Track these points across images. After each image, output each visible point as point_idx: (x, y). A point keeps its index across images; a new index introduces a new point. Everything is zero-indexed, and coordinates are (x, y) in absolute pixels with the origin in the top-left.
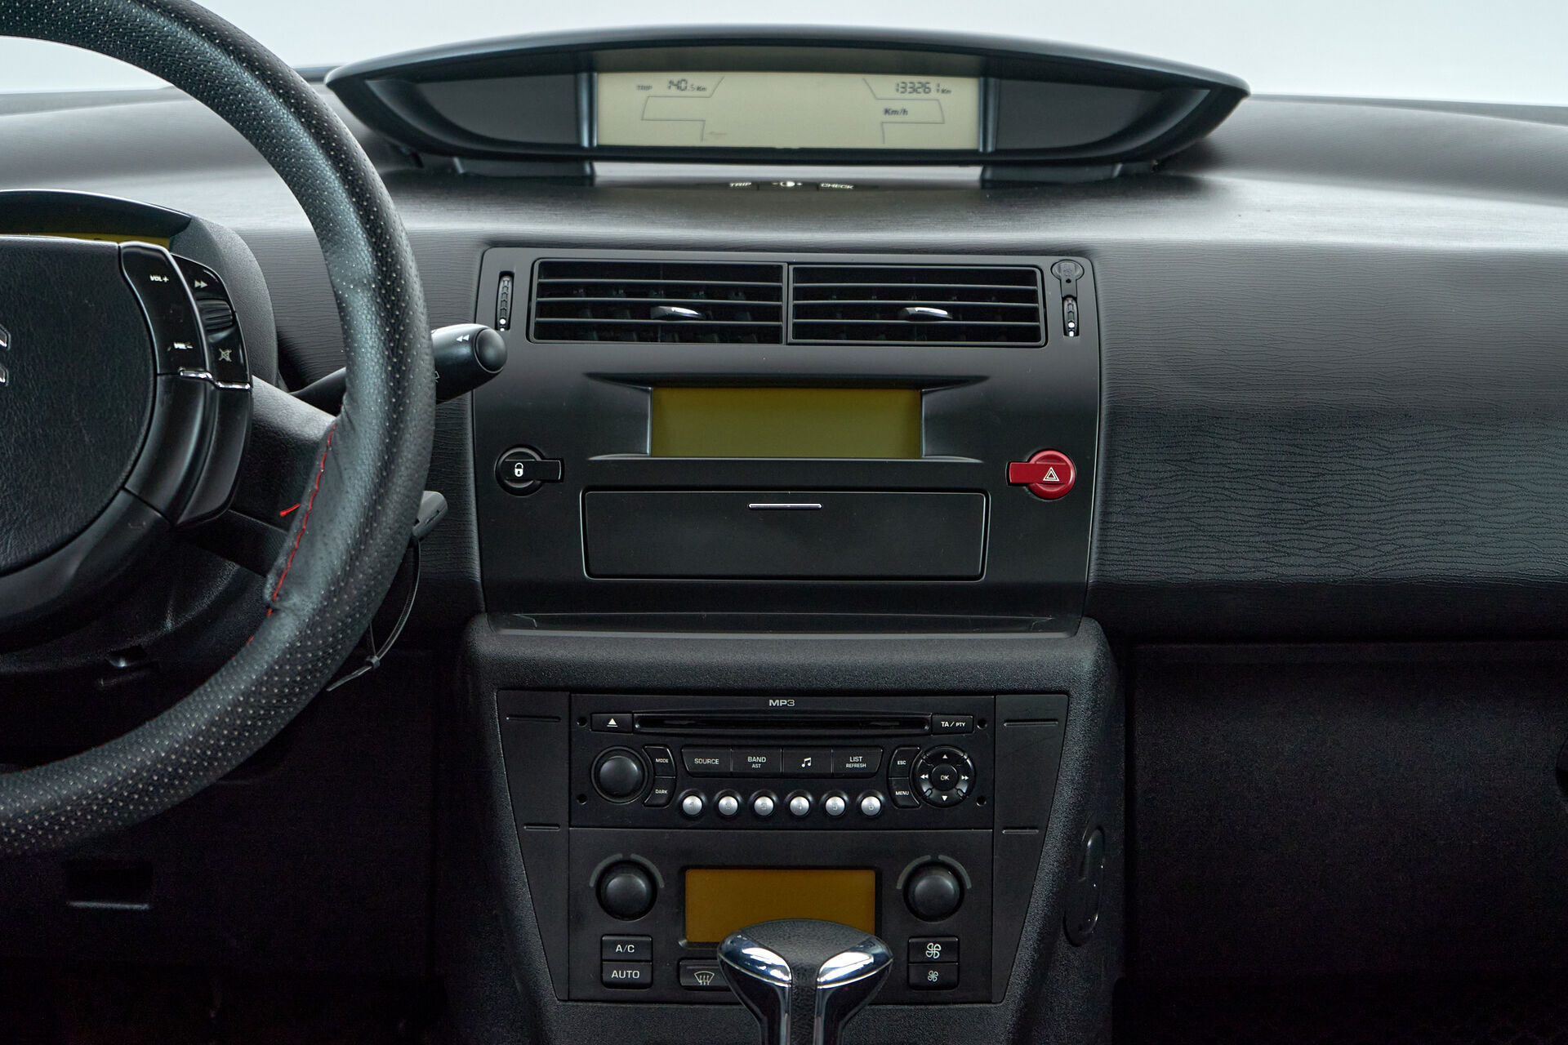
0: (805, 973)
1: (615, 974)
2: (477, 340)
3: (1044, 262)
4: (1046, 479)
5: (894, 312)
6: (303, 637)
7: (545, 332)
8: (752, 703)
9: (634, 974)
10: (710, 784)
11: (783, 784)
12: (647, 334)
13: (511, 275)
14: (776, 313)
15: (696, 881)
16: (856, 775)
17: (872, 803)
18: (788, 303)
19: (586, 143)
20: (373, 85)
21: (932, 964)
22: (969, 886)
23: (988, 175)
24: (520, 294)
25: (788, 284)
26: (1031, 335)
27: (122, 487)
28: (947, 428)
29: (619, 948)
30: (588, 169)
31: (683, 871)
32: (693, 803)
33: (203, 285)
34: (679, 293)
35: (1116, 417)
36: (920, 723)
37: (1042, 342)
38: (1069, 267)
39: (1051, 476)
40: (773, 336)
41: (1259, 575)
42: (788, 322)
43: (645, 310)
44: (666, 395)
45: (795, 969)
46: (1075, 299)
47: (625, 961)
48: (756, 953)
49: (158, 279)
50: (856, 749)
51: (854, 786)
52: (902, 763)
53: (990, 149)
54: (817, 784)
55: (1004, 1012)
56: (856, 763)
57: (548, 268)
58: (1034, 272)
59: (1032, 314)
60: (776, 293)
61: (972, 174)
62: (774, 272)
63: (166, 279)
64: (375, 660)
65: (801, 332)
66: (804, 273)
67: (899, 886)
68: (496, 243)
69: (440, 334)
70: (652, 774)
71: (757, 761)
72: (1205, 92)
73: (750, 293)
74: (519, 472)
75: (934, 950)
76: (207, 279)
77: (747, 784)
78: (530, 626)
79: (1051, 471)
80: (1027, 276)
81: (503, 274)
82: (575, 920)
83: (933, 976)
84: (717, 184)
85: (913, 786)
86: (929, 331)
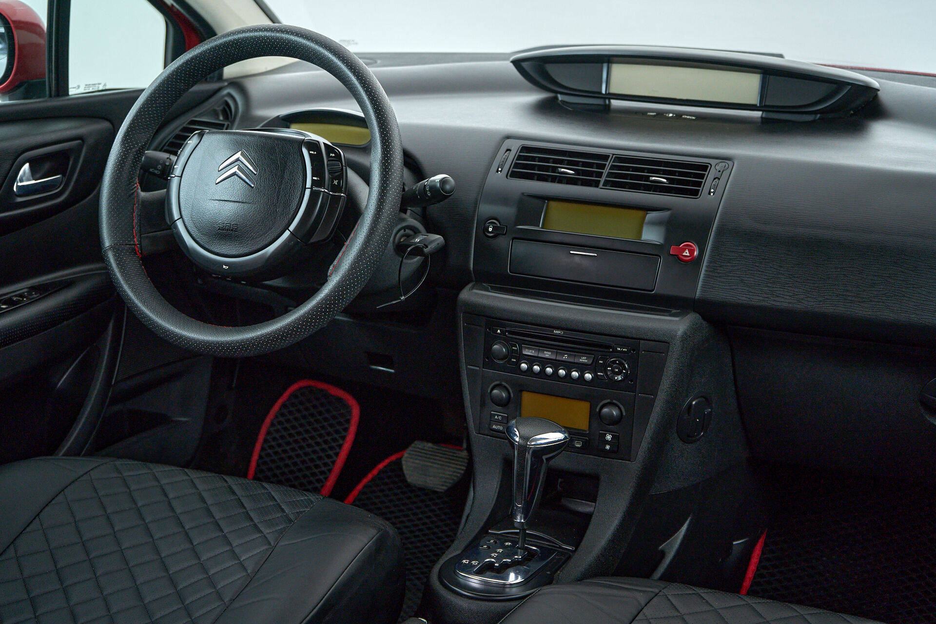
0: (525, 440)
1: (494, 427)
2: (444, 182)
3: (713, 162)
4: (684, 254)
7: (514, 175)
8: (546, 331)
9: (501, 428)
10: (532, 360)
11: (557, 364)
12: (553, 180)
13: (510, 150)
14: (600, 175)
15: (527, 397)
16: (583, 364)
17: (589, 376)
18: (606, 171)
19: (604, 91)
20: (524, 65)
21: (607, 442)
22: (624, 414)
23: (764, 116)
24: (510, 158)
25: (610, 163)
26: (695, 193)
27: (288, 229)
29: (496, 417)
30: (607, 102)
31: (521, 391)
32: (524, 366)
33: (333, 155)
35: (721, 231)
36: (609, 347)
37: (698, 197)
38: (721, 166)
39: (687, 253)
40: (596, 184)
41: (763, 304)
42: (603, 179)
43: (554, 169)
45: (521, 438)
46: (719, 179)
47: (498, 422)
49: (313, 152)
50: (584, 354)
51: (582, 368)
52: (602, 362)
53: (762, 105)
54: (570, 366)
55: (635, 466)
56: (584, 360)
57: (525, 149)
58: (707, 166)
59: (699, 184)
60: (603, 167)
61: (758, 114)
62: (605, 157)
63: (315, 153)
64: (403, 298)
65: (607, 184)
66: (619, 159)
67: (598, 410)
68: (512, 137)
70: (510, 353)
71: (548, 354)
72: (850, 87)
74: (490, 229)
75: (609, 437)
76: (335, 153)
77: (543, 362)
78: (487, 290)
79: (687, 251)
80: (703, 167)
81: (507, 150)
82: (483, 404)
83: (608, 447)
84: (643, 112)
85: (605, 371)
86: (658, 188)
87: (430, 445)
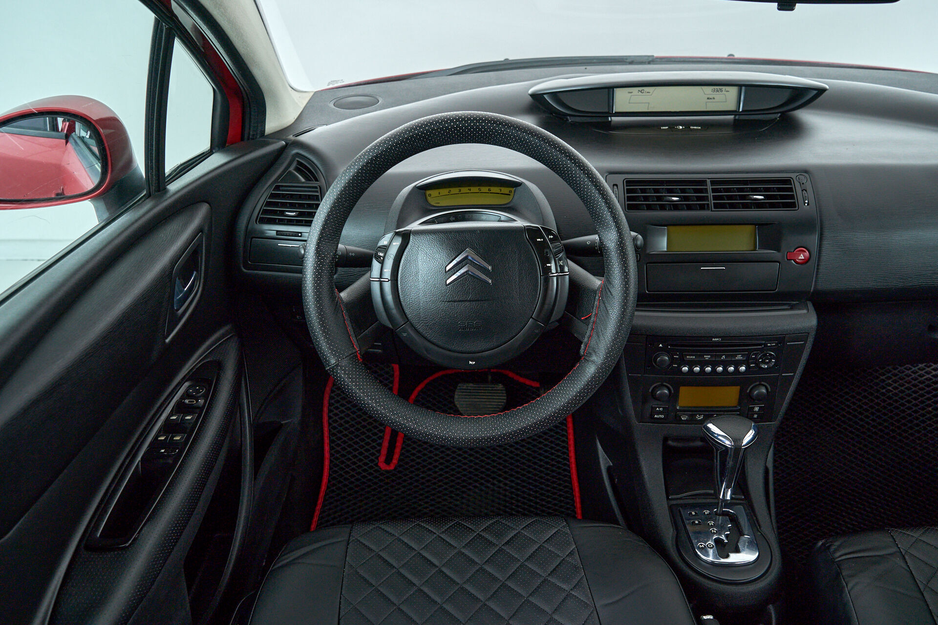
1: (656, 416)
3: (793, 176)
4: (800, 258)
5: (743, 197)
6: (598, 373)
7: (631, 207)
9: (663, 416)
10: (692, 364)
11: (715, 363)
12: (662, 208)
13: (617, 185)
14: (707, 199)
16: (738, 360)
17: (742, 368)
18: (710, 194)
19: (611, 112)
20: (545, 96)
21: (756, 413)
22: (770, 390)
23: (737, 117)
24: (620, 192)
25: (709, 187)
26: (792, 205)
27: (531, 317)
29: (658, 409)
30: (610, 119)
31: (679, 387)
32: (685, 369)
33: (552, 237)
34: (673, 191)
36: (761, 345)
37: (797, 208)
38: (802, 178)
40: (707, 208)
42: (711, 202)
43: (662, 198)
44: (672, 229)
46: (806, 191)
47: (659, 413)
48: (712, 428)
49: (540, 240)
50: (739, 353)
51: (738, 364)
52: (754, 356)
53: (741, 110)
54: (726, 363)
55: (775, 425)
56: (739, 357)
57: (629, 182)
58: (790, 180)
59: (793, 197)
62: (702, 182)
63: (542, 240)
65: (717, 206)
66: (713, 182)
67: (748, 391)
68: (610, 172)
70: (673, 361)
71: (707, 357)
72: (816, 92)
73: (696, 191)
75: (757, 409)
76: (553, 234)
77: (703, 363)
79: (802, 255)
80: (787, 181)
81: (614, 185)
82: (644, 401)
83: (756, 416)
85: (757, 363)
86: (759, 205)
87: (471, 385)
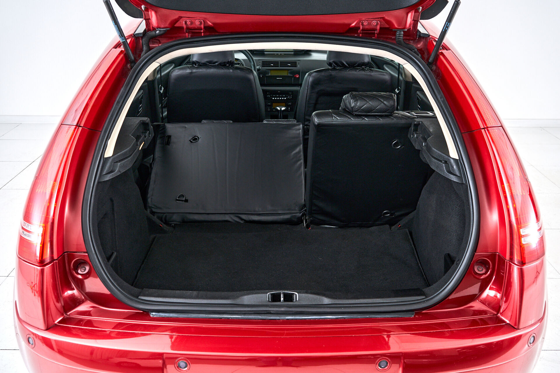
0: (281, 109)
2: (259, 68)
5: (287, 65)
7: (263, 66)
8: (276, 92)
9: (269, 110)
10: (274, 97)
11: (279, 97)
14: (278, 65)
15: (274, 104)
17: (285, 98)
18: (279, 64)
22: (291, 104)
24: (261, 63)
25: (279, 63)
26: (296, 66)
28: (291, 73)
30: (264, 53)
32: (273, 98)
34: (272, 64)
35: (302, 72)
36: (288, 93)
38: (299, 62)
39: (297, 76)
40: (278, 67)
42: (279, 66)
43: (269, 65)
44: (271, 71)
45: (280, 109)
47: (269, 109)
48: (277, 108)
50: (284, 95)
51: (284, 97)
54: (282, 97)
55: (294, 112)
56: (284, 96)
57: (263, 62)
59: (296, 65)
60: (278, 63)
61: (293, 53)
62: (278, 62)
65: (280, 66)
66: (280, 62)
67: (287, 104)
68: (259, 60)
69: (257, 67)
70: (270, 97)
71: (277, 96)
74: (261, 76)
75: (289, 108)
77: (277, 97)
80: (296, 62)
83: (289, 110)
84: (274, 54)
85: (288, 97)
86: (289, 66)
